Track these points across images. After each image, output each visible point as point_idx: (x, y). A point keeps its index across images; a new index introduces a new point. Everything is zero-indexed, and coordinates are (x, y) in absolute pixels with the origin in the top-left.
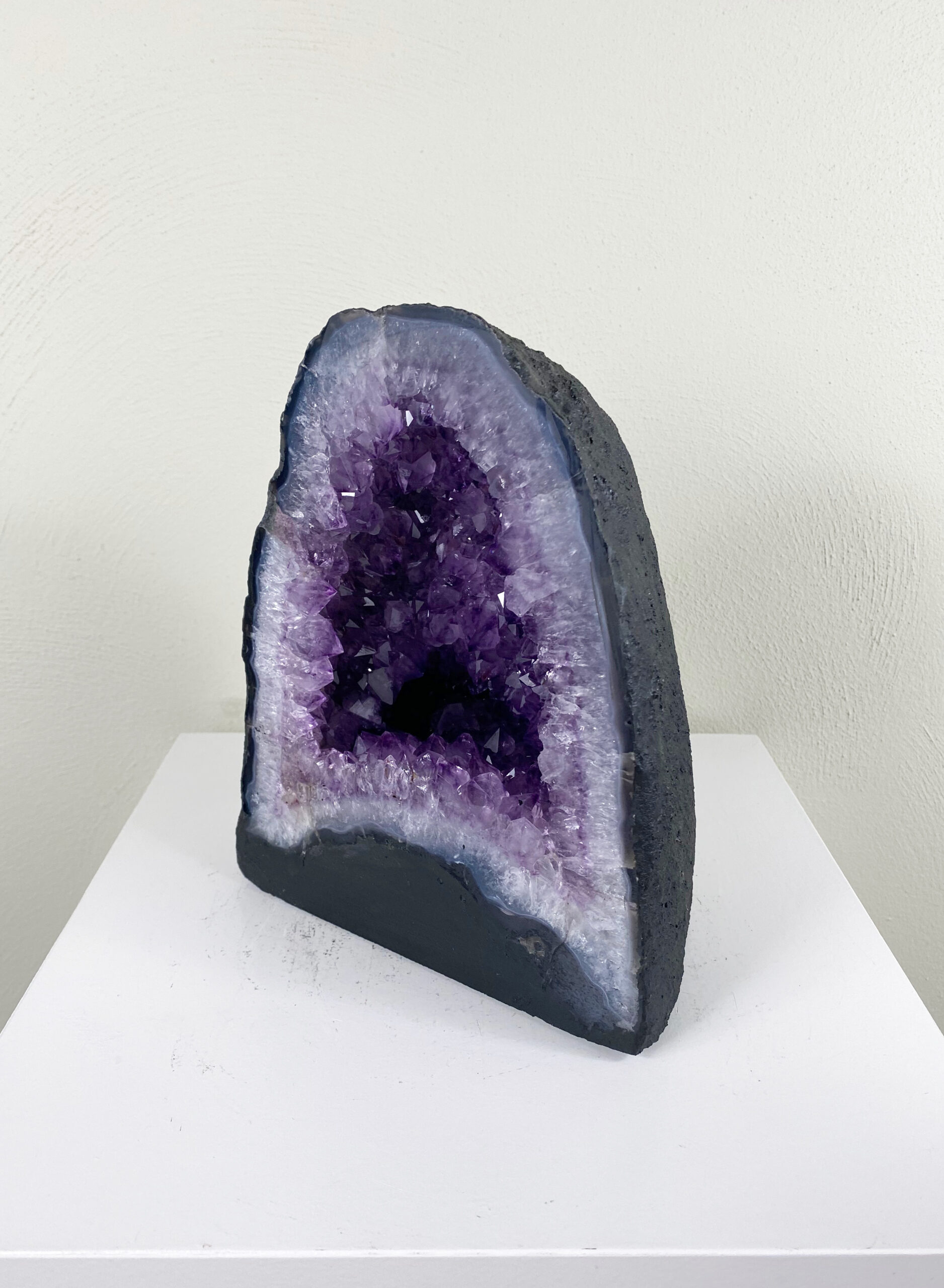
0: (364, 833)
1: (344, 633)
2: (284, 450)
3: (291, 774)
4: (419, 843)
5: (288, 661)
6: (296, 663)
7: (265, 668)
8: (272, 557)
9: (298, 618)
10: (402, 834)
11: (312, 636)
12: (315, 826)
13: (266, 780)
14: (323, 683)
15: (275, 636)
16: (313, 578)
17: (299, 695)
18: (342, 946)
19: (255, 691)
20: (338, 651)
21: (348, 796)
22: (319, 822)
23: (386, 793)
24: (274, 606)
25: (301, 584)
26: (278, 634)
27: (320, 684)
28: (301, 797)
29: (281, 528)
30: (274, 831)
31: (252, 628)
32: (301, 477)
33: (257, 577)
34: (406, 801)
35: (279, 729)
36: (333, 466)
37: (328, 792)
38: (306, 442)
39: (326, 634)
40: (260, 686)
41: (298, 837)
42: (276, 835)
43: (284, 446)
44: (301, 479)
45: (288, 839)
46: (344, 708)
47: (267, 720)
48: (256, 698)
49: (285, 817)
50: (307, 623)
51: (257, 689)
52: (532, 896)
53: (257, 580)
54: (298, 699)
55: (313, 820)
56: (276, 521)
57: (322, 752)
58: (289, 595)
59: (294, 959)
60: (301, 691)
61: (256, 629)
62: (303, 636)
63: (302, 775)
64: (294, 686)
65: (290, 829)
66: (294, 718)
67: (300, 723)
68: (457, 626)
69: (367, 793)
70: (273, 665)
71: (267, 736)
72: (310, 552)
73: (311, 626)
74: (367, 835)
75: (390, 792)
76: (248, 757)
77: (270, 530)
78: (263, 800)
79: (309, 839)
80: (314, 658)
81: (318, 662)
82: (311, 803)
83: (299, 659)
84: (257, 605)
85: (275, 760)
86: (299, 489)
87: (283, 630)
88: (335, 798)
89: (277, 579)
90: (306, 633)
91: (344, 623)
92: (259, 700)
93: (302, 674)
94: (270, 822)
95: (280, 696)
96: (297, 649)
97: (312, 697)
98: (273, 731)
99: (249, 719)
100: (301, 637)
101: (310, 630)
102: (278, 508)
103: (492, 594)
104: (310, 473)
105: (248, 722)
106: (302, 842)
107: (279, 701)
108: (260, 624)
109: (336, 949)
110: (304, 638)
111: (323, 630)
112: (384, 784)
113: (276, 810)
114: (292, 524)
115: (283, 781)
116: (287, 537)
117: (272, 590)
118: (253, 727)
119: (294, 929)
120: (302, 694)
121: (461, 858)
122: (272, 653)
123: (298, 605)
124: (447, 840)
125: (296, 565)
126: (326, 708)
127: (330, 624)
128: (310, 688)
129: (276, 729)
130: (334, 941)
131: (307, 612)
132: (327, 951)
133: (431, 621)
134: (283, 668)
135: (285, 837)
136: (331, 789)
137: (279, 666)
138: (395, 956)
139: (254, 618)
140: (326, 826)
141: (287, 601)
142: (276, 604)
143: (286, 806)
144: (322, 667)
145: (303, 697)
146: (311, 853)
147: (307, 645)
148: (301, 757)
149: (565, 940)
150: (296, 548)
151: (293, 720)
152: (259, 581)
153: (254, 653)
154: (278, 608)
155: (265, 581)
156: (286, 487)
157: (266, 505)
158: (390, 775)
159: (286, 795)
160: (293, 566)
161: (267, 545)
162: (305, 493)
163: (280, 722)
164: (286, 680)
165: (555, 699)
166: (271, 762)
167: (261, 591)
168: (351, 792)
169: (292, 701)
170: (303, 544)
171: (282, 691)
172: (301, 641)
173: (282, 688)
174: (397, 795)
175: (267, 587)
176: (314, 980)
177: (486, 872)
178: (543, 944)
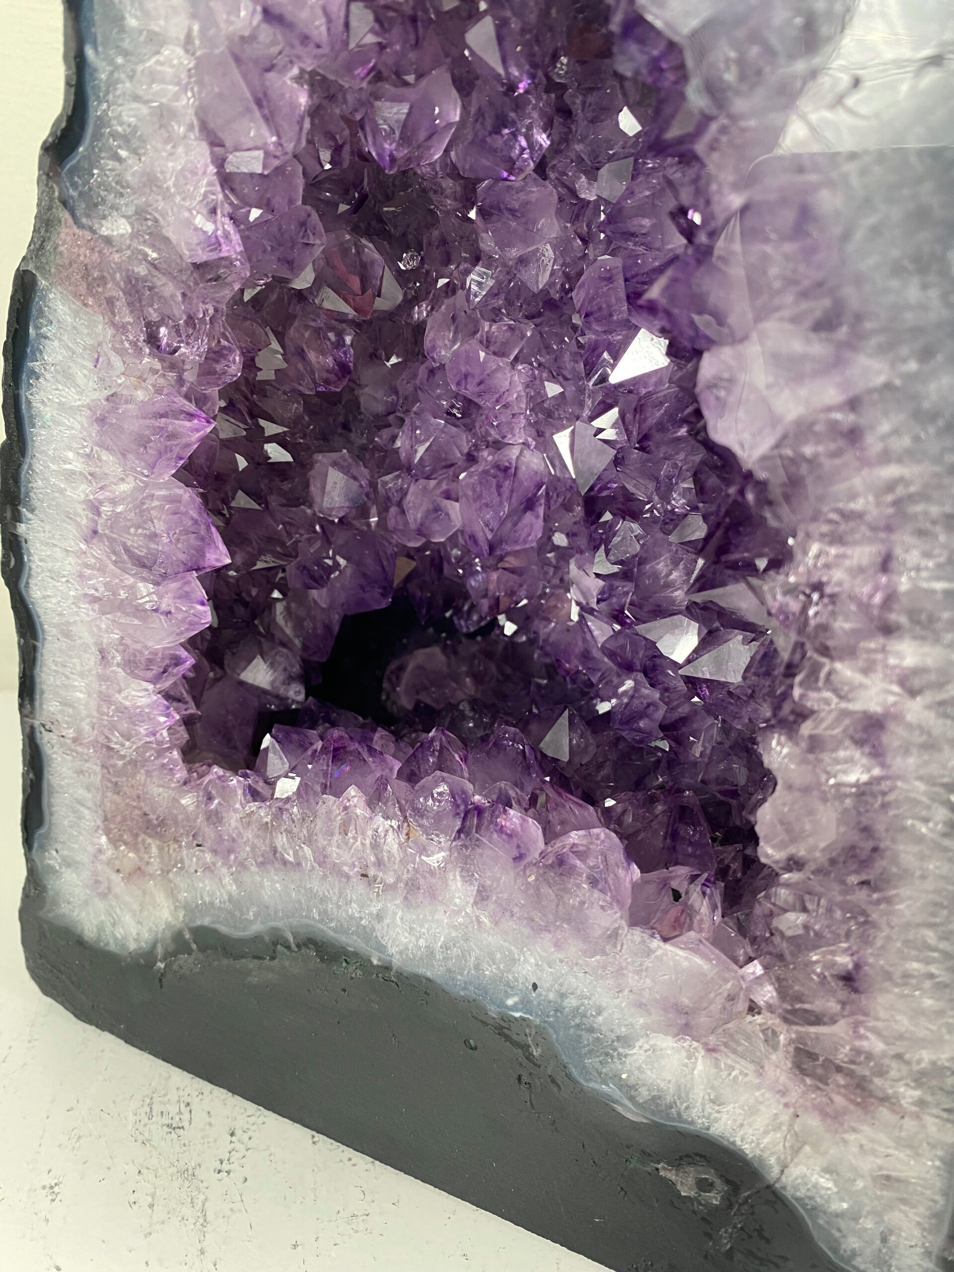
0: (291, 939)
1: (227, 522)
2: (72, 54)
3: (124, 820)
4: (421, 971)
5: (106, 585)
6: (123, 587)
7: (54, 601)
8: (56, 343)
9: (124, 487)
10: (381, 948)
11: (159, 526)
12: (181, 918)
13: (71, 827)
14: (187, 630)
15: (72, 528)
16: (159, 391)
17: (135, 656)
18: (250, 1144)
19: (35, 648)
20: (218, 560)
21: (254, 869)
22: (191, 909)
23: (346, 869)
24: (66, 461)
25: (130, 406)
26: (79, 525)
27: (182, 633)
28: (148, 863)
29: (75, 266)
30: (95, 922)
31: (19, 512)
32: (121, 124)
33: (24, 393)
34: (393, 887)
35: (93, 729)
36: (206, 79)
37: (209, 857)
38: (132, 22)
39: (190, 523)
40: (44, 639)
41: (146, 935)
42: (101, 928)
43: (73, 45)
44: (120, 129)
45: (125, 938)
46: (228, 671)
47: (66, 708)
48: (39, 663)
49: (117, 897)
50: (147, 497)
51: (39, 644)
52: (699, 1094)
53: (23, 400)
54: (132, 665)
55: (176, 908)
56: (61, 248)
57: (190, 771)
58: (101, 433)
59: (153, 1196)
60: (138, 647)
61: (29, 515)
62: (138, 527)
63: (149, 821)
64: (122, 638)
65: (128, 919)
66: (126, 708)
67: (135, 717)
68: (457, 505)
69: (299, 864)
70: (72, 593)
71: (69, 741)
72: (148, 325)
73: (156, 503)
74: (298, 946)
75: (354, 866)
76: (31, 780)
77: (46, 274)
78: (68, 863)
79: (169, 941)
80: (165, 576)
81: (174, 585)
82: (171, 875)
83: (130, 580)
84: (28, 460)
85: (89, 791)
86: (119, 159)
87: (91, 515)
88: (224, 870)
89: (72, 397)
90: (145, 522)
91: (226, 501)
92: (44, 669)
93: (139, 612)
94: (86, 903)
95: (91, 659)
96: (125, 557)
97: (163, 659)
98: (79, 731)
99: (27, 702)
100: (132, 530)
101: (154, 513)
102: (65, 215)
103: (540, 434)
104: (144, 110)
105: (26, 712)
106: (154, 946)
107: (90, 671)
108: (35, 503)
109: (240, 1155)
110: (140, 531)
111: (185, 514)
112: (338, 847)
113: (97, 882)
114: (100, 252)
115: (107, 832)
116: (90, 287)
117: (59, 424)
118: (37, 723)
119: (148, 1110)
120: (141, 652)
121: (525, 1003)
122: (68, 567)
123: (124, 455)
124: (489, 971)
125: (116, 361)
126: (193, 679)
127: (199, 500)
128: (158, 643)
129: (87, 728)
130: (232, 1134)
131: (146, 472)
132: (222, 1162)
133: (406, 494)
134: (95, 600)
135: (119, 933)
136: (215, 852)
137: (86, 595)
138: (363, 1161)
139: (23, 490)
140: (206, 921)
141: (96, 448)
142: (71, 455)
143: (116, 878)
144: (185, 596)
145: (143, 660)
146: (175, 967)
147: (148, 548)
148: (144, 785)
149: (778, 1180)
150: (114, 314)
151: (122, 710)
152: (29, 403)
153: (27, 568)
154: (77, 465)
155: (43, 402)
156: (84, 157)
157: (35, 211)
158: (352, 828)
159: (117, 858)
160: (109, 363)
161: (41, 313)
162: (133, 169)
163: (95, 713)
164: (103, 626)
165: (829, 674)
166: (81, 793)
167: (34, 426)
168: (260, 859)
169: (120, 670)
170: (130, 304)
171: (94, 649)
172: (135, 540)
173: (96, 644)
174: (372, 872)
175: (48, 416)
176: (202, 1252)
177: (587, 1038)
178: (718, 1182)
